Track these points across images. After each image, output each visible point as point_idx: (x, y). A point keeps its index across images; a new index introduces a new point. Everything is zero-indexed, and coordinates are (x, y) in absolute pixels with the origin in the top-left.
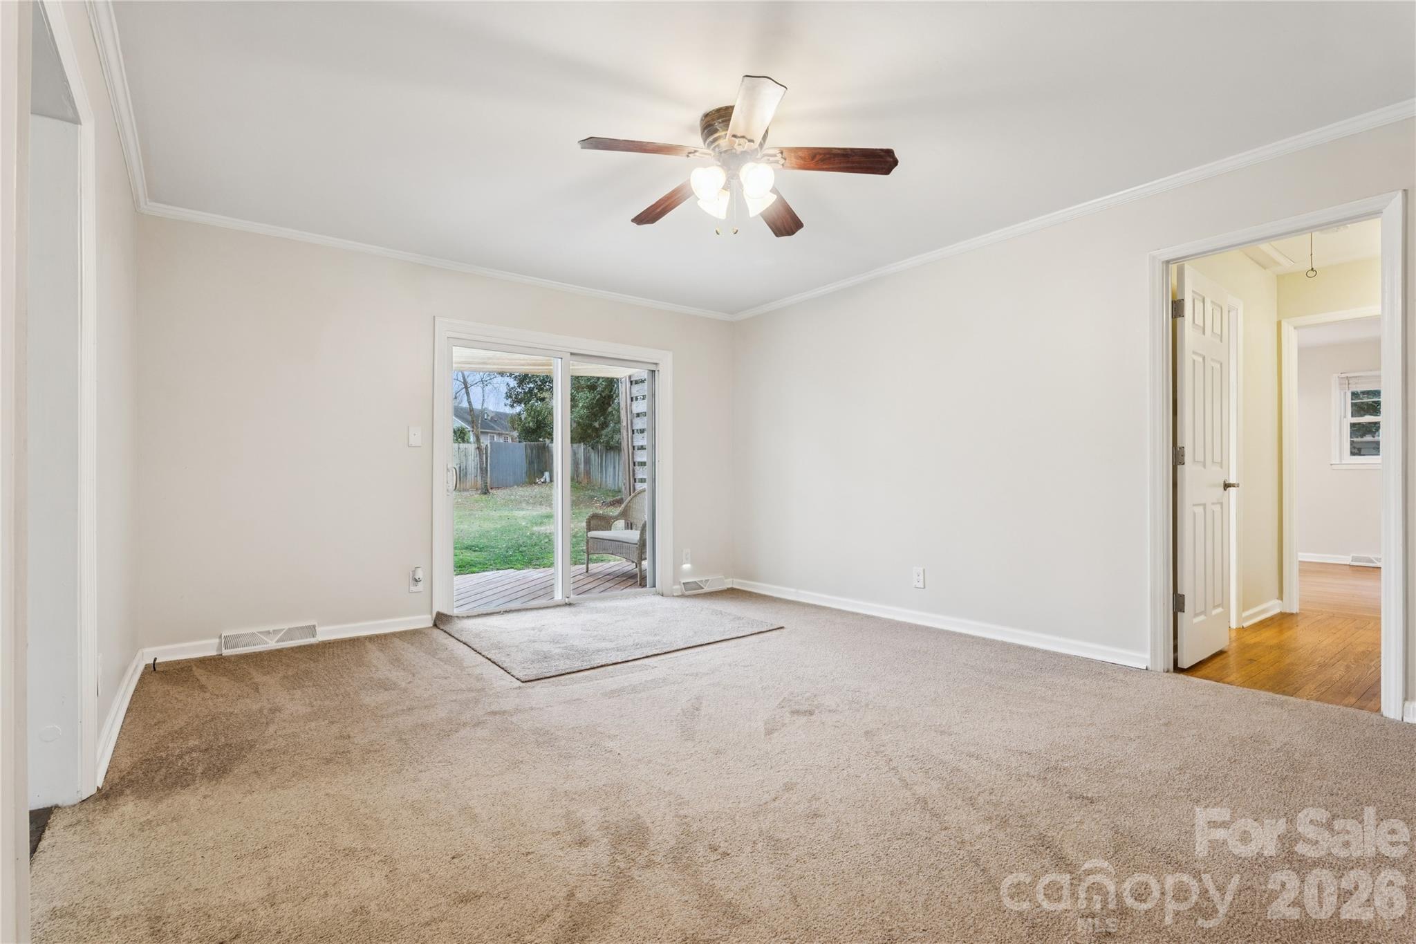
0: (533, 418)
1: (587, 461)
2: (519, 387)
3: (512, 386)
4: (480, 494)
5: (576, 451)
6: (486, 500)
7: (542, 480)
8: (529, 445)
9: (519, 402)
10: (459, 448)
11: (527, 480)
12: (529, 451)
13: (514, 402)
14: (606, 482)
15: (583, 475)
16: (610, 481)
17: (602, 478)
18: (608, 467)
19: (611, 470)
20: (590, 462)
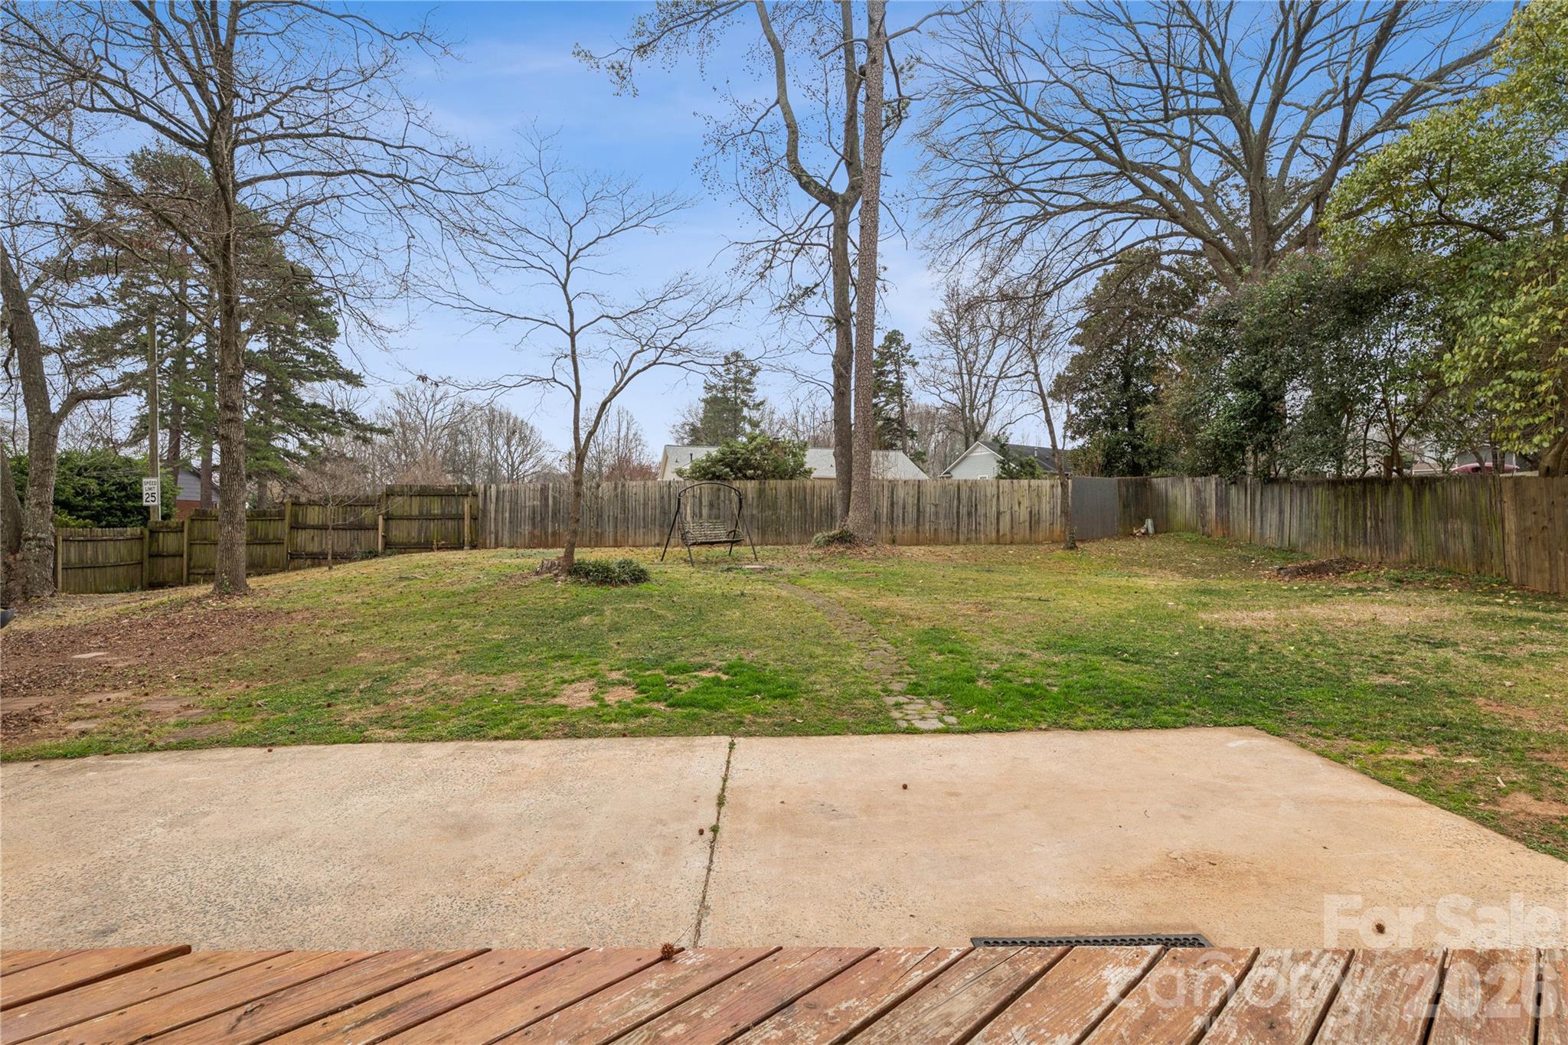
0: (1103, 450)
1: (1223, 502)
2: (1082, 413)
3: (1073, 412)
4: (1064, 549)
5: (1202, 489)
6: (1076, 559)
7: (1143, 531)
8: (1124, 481)
9: (1082, 434)
10: (1030, 486)
11: (1121, 530)
12: (1124, 489)
13: (1075, 432)
14: (1262, 535)
15: (1214, 524)
16: (1271, 533)
17: (1253, 529)
18: (1266, 510)
19: (1272, 517)
20: (1227, 505)
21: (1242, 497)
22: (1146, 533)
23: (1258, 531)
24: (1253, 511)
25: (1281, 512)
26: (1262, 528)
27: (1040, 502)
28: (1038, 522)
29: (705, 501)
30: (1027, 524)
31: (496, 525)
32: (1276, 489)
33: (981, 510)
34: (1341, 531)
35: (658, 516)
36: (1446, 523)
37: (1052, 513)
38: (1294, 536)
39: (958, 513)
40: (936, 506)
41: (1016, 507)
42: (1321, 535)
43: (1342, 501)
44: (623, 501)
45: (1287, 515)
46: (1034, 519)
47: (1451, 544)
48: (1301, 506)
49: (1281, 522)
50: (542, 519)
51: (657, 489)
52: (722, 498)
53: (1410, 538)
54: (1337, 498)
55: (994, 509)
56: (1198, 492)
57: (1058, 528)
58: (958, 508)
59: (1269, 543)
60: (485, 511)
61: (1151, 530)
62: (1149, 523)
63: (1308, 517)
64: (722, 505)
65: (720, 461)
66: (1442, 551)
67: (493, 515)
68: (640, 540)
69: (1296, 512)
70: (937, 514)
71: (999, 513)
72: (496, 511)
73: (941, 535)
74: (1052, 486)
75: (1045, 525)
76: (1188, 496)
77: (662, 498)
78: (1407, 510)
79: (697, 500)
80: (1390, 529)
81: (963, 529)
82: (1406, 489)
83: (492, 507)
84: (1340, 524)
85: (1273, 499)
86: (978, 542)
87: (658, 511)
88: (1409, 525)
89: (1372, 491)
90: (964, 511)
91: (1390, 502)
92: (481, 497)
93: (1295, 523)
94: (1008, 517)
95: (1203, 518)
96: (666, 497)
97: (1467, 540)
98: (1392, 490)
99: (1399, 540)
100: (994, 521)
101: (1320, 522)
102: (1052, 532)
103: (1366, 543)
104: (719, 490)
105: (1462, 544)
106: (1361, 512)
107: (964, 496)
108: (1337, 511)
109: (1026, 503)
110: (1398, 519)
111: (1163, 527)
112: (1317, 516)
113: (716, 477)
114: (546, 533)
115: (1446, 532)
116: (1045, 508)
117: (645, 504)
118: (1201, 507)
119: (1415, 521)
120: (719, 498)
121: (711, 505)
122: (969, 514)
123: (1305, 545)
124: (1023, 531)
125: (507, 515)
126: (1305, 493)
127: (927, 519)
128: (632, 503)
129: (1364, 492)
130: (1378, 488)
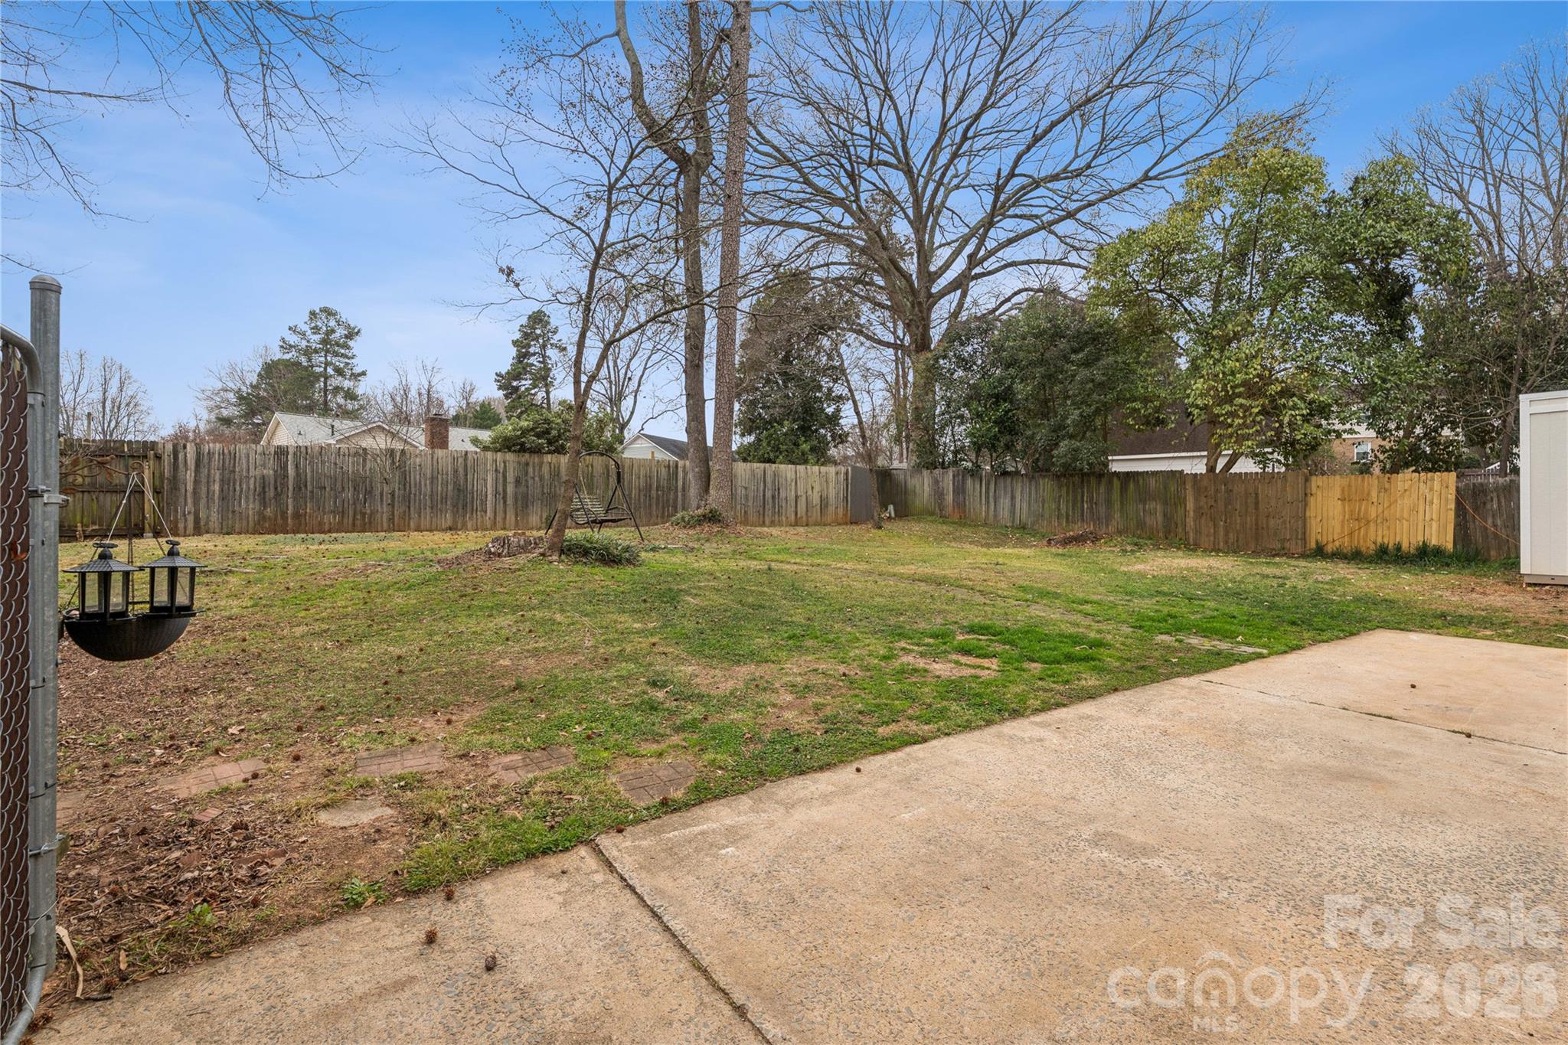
1: (960, 490)
5: (940, 479)
7: (886, 516)
14: (995, 516)
15: (951, 508)
16: (1004, 513)
17: (987, 512)
18: (1000, 497)
19: (1005, 502)
20: (964, 492)
21: (978, 486)
22: (889, 518)
23: (991, 513)
24: (987, 498)
25: (1013, 498)
26: (995, 511)
27: (828, 488)
28: (827, 506)
29: (510, 478)
30: (819, 507)
31: (196, 502)
32: (1009, 480)
33: (783, 494)
34: (1063, 511)
35: (450, 494)
36: (1145, 504)
37: (837, 497)
38: (1024, 517)
39: (764, 495)
40: (746, 488)
41: (810, 492)
42: (1047, 515)
43: (1064, 489)
44: (404, 474)
45: (1018, 500)
46: (824, 503)
47: (1147, 519)
48: (1030, 493)
49: (1013, 505)
50: (277, 495)
51: (450, 460)
52: (531, 474)
53: (1117, 515)
54: (1060, 488)
55: (793, 493)
56: (936, 482)
57: (841, 511)
58: (764, 491)
59: (1003, 522)
60: (175, 480)
61: (893, 515)
62: (891, 508)
63: (1036, 501)
64: (530, 482)
65: (533, 429)
66: (1141, 525)
67: (190, 487)
68: (425, 522)
69: (1026, 496)
70: (746, 497)
71: (797, 497)
72: (196, 482)
73: (750, 518)
74: (837, 473)
75: (831, 509)
76: (926, 485)
77: (456, 471)
78: (1116, 495)
79: (500, 476)
80: (1102, 510)
81: (769, 513)
82: (1115, 480)
83: (190, 476)
84: (1063, 507)
85: (1005, 487)
86: (780, 524)
87: (450, 488)
88: (1117, 506)
89: (1089, 482)
90: (769, 494)
91: (1102, 490)
92: (167, 460)
93: (1025, 506)
94: (804, 499)
95: (940, 505)
96: (461, 471)
97: (1160, 517)
98: (1104, 481)
99: (1109, 518)
100: (793, 504)
101: (1046, 505)
102: (836, 514)
103: (1083, 520)
104: (527, 464)
105: (1156, 520)
106: (1079, 498)
107: (769, 480)
108: (1060, 497)
109: (817, 488)
110: (1109, 502)
111: (904, 512)
112: (1043, 502)
113: (523, 449)
114: (284, 514)
115: (1144, 511)
116: (832, 493)
117: (433, 479)
118: (939, 494)
119: (1122, 503)
120: (526, 473)
121: (518, 482)
122: (773, 497)
123: (1033, 524)
124: (816, 514)
125: (217, 487)
126: (1033, 483)
127: (739, 501)
128: (414, 477)
129: (1082, 481)
130: (1093, 480)
